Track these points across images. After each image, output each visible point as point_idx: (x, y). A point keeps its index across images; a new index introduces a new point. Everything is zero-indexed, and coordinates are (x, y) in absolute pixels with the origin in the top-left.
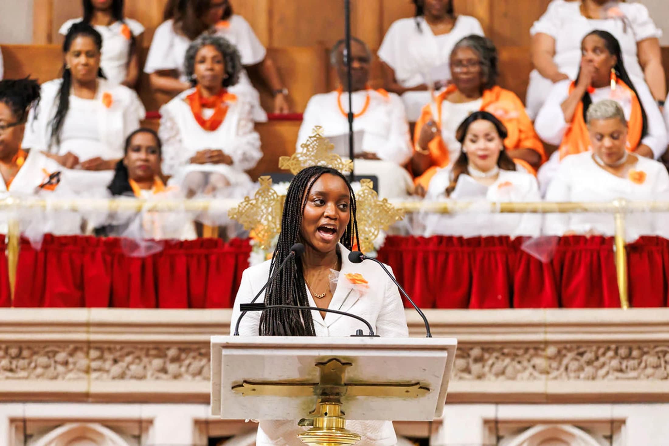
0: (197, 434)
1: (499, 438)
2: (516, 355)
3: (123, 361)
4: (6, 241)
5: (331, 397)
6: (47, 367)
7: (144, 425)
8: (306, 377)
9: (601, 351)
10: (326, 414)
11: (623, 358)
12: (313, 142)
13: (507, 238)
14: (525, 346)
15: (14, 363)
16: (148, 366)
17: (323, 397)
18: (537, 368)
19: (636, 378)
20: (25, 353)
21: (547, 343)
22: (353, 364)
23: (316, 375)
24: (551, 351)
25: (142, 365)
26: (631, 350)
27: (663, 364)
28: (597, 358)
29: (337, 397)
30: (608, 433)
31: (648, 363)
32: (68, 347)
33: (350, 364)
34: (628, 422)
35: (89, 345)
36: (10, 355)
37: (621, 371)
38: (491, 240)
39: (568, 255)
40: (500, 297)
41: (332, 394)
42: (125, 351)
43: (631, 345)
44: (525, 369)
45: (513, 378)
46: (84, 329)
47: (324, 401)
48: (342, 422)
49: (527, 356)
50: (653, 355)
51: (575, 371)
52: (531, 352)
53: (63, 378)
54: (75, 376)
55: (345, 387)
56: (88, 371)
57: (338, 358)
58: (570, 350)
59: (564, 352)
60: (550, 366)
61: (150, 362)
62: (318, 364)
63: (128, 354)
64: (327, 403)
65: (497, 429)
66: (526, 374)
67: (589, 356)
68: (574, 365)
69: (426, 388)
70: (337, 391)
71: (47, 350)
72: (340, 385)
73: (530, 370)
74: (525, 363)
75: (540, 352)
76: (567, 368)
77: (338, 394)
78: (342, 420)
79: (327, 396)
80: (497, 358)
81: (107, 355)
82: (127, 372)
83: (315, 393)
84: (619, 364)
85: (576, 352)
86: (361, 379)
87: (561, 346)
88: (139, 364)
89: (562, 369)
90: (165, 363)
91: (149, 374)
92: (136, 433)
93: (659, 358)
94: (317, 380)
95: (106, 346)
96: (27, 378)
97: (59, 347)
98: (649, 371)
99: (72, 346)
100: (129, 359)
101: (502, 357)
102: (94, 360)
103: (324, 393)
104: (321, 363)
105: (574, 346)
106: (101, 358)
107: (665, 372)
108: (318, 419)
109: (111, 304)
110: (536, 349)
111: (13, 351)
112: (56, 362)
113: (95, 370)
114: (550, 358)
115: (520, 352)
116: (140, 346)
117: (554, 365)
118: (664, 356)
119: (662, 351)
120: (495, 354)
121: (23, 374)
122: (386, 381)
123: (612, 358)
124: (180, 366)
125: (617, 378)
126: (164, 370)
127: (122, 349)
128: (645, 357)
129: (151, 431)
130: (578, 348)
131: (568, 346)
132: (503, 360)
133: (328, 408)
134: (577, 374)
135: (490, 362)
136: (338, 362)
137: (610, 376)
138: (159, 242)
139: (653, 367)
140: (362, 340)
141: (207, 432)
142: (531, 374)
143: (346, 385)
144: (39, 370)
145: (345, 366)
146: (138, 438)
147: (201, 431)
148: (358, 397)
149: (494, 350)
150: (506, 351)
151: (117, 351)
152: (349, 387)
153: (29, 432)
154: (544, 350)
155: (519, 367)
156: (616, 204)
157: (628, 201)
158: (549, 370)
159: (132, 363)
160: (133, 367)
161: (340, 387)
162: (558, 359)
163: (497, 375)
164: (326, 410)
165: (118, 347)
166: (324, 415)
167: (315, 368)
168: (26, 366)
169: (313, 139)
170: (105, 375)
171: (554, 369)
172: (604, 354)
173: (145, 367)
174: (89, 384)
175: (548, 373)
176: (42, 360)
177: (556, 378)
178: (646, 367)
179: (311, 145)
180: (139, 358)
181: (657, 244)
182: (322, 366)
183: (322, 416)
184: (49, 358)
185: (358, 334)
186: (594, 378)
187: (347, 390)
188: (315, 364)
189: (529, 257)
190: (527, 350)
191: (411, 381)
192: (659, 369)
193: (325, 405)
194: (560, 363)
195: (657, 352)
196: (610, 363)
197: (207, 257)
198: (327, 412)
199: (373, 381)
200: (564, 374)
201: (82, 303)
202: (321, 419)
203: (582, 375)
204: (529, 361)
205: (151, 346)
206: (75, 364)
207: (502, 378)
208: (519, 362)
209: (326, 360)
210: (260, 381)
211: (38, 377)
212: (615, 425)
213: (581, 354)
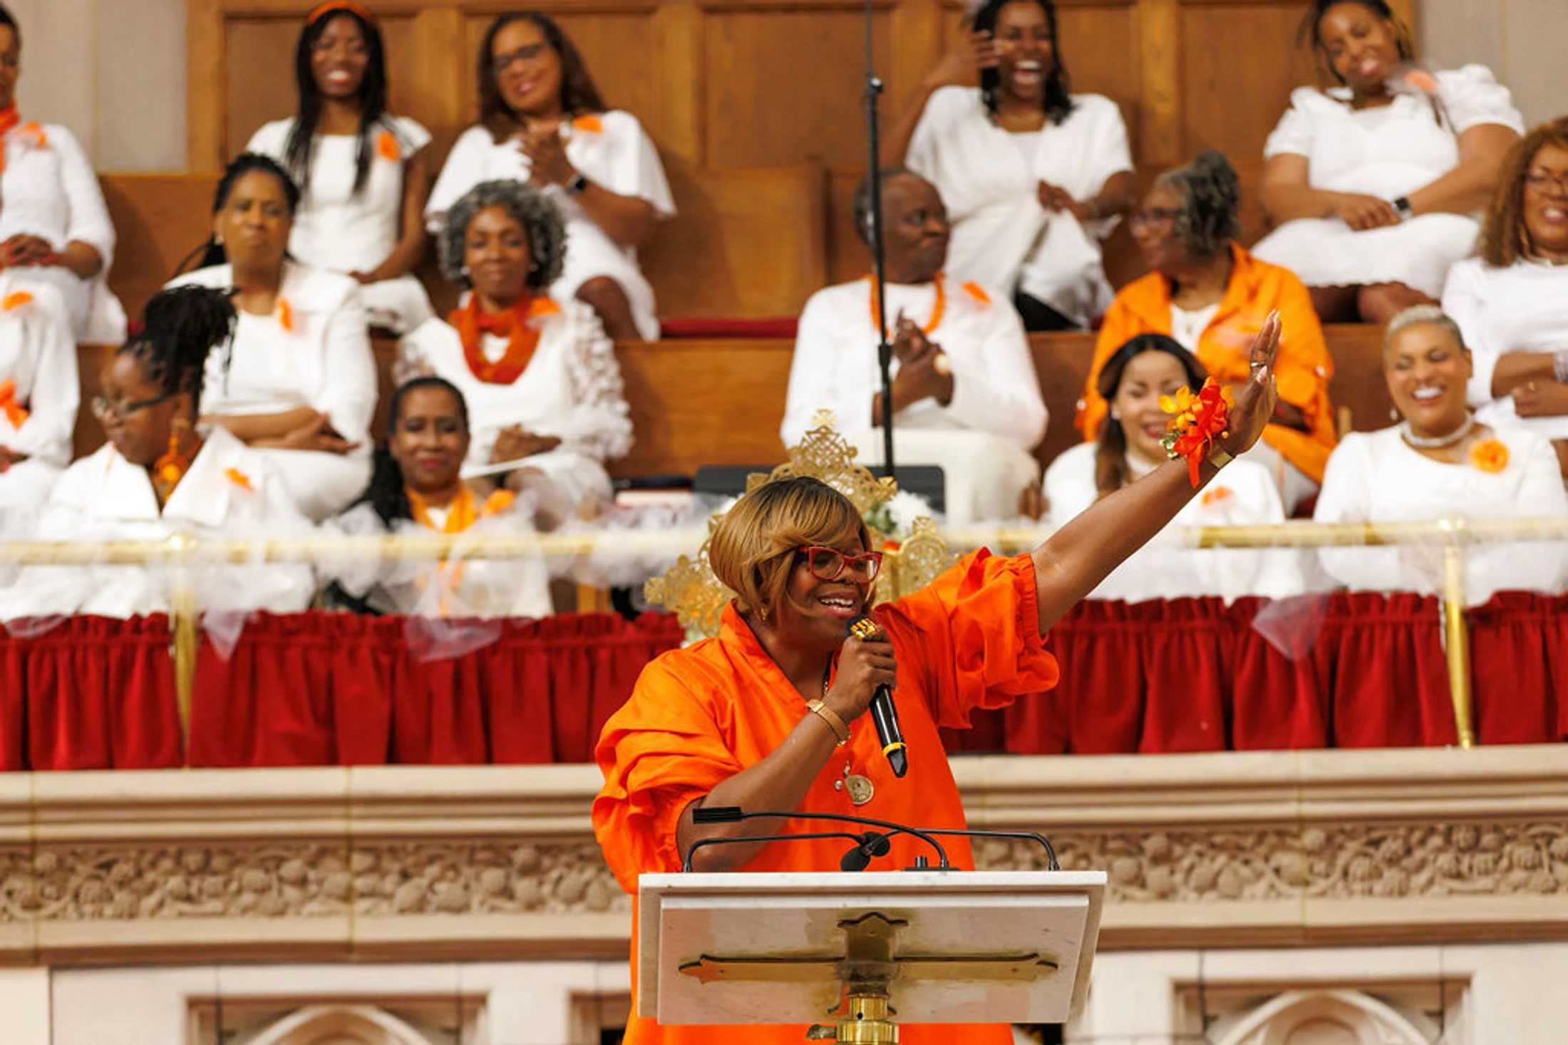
0: (578, 1022)
1: (1207, 1021)
2: (1240, 848)
3: (421, 875)
4: (172, 626)
5: (869, 983)
6: (262, 890)
7: (467, 1006)
8: (820, 946)
9: (1417, 835)
10: (860, 1016)
11: (1463, 851)
12: (815, 443)
13: (1218, 600)
14: (1258, 828)
15: (196, 883)
16: (473, 884)
17: (854, 984)
18: (1283, 873)
19: (1490, 892)
20: (218, 862)
21: (1303, 822)
22: (910, 923)
23: (839, 941)
24: (1313, 837)
25: (462, 881)
26: (1478, 832)
27: (1546, 861)
28: (1409, 851)
29: (880, 983)
30: (1435, 1007)
31: (1515, 858)
32: (306, 847)
33: (903, 922)
34: (1476, 982)
35: (350, 842)
36: (187, 868)
37: (1459, 876)
38: (1183, 605)
39: (1347, 634)
40: (1204, 726)
41: (871, 978)
42: (424, 854)
43: (1477, 822)
44: (1259, 876)
45: (1234, 897)
46: (341, 810)
47: (856, 992)
48: (891, 1030)
49: (1262, 850)
50: (1526, 844)
51: (1363, 879)
52: (1272, 840)
53: (298, 913)
54: (323, 908)
55: (896, 965)
56: (348, 896)
57: (880, 912)
58: (1351, 835)
59: (1339, 839)
60: (1311, 869)
61: (478, 877)
62: (843, 923)
63: (431, 861)
64: (861, 995)
65: (1203, 1002)
66: (1262, 886)
67: (1392, 846)
68: (1360, 867)
69: (1051, 964)
70: (882, 971)
71: (264, 854)
72: (888, 960)
73: (1270, 877)
74: (1259, 865)
75: (1289, 841)
76: (1345, 874)
77: (882, 977)
78: (891, 1027)
79: (861, 981)
80: (1200, 854)
81: (387, 863)
82: (430, 896)
83: (838, 976)
84: (1454, 862)
85: (1364, 839)
86: (924, 949)
87: (1335, 827)
88: (453, 881)
89: (1337, 873)
90: (508, 877)
91: (475, 901)
92: (451, 1022)
93: (1538, 848)
94: (843, 951)
95: (385, 844)
96: (222, 914)
97: (288, 848)
98: (1518, 875)
99: (314, 847)
100: (433, 870)
101: (1211, 853)
102: (359, 874)
103: (855, 977)
104: (848, 922)
105: (1361, 826)
106: (375, 869)
107: (1551, 878)
108: (845, 1027)
109: (393, 757)
110: (1280, 834)
111: (193, 859)
112: (281, 880)
113: (363, 895)
114: (1310, 853)
115: (1249, 841)
116: (454, 843)
117: (1320, 866)
118: (1549, 844)
119: (1543, 835)
120: (1196, 847)
121: (214, 905)
122: (974, 952)
123: (1440, 850)
124: (541, 884)
125: (1451, 892)
126: (506, 892)
127: (418, 849)
128: (1508, 848)
129: (482, 1020)
130: (1369, 830)
131: (1348, 827)
132: (1213, 859)
133: (863, 1005)
134: (1366, 885)
135: (1186, 863)
136: (880, 920)
137: (1436, 889)
138: (491, 624)
139: (1526, 868)
140: (927, 878)
141: (599, 1018)
142: (1272, 887)
143: (897, 959)
144: (247, 898)
145: (894, 926)
146: (456, 1032)
147: (585, 1017)
148: (921, 981)
149: (1194, 838)
150: (1218, 839)
151: (408, 854)
152: (903, 965)
153: (227, 1025)
154: (1297, 836)
155: (1245, 871)
156: (1445, 526)
157: (1468, 520)
158: (1310, 878)
159: (440, 879)
160: (442, 887)
161: (887, 965)
162: (1328, 852)
163: (1201, 890)
164: (860, 1009)
165: (411, 845)
166: (857, 1018)
167: (838, 930)
168: (220, 888)
169: (814, 436)
170: (384, 906)
171: (1319, 875)
172: (1422, 842)
173: (467, 887)
174: (352, 925)
175: (1307, 883)
176: (255, 876)
177: (1323, 894)
178: (1510, 868)
179: (811, 450)
180: (454, 867)
181: (1532, 609)
182: (851, 927)
183: (851, 1020)
184: (267, 871)
185: (919, 865)
186: (1402, 893)
187: (899, 970)
188: (837, 923)
189: (1264, 643)
190: (1261, 837)
191: (1020, 952)
192: (1539, 870)
193: (858, 999)
194: (1331, 864)
195: (1534, 837)
196: (1435, 860)
197: (590, 652)
198: (863, 1011)
199: (951, 952)
200: (1340, 885)
201: (331, 758)
202: (850, 1025)
203: (1378, 887)
204: (1267, 859)
205: (479, 843)
206: (320, 882)
207: (1210, 895)
208: (1247, 862)
209: (857, 917)
210: (734, 956)
211: (245, 911)
212: (1449, 988)
213: (1376, 843)
